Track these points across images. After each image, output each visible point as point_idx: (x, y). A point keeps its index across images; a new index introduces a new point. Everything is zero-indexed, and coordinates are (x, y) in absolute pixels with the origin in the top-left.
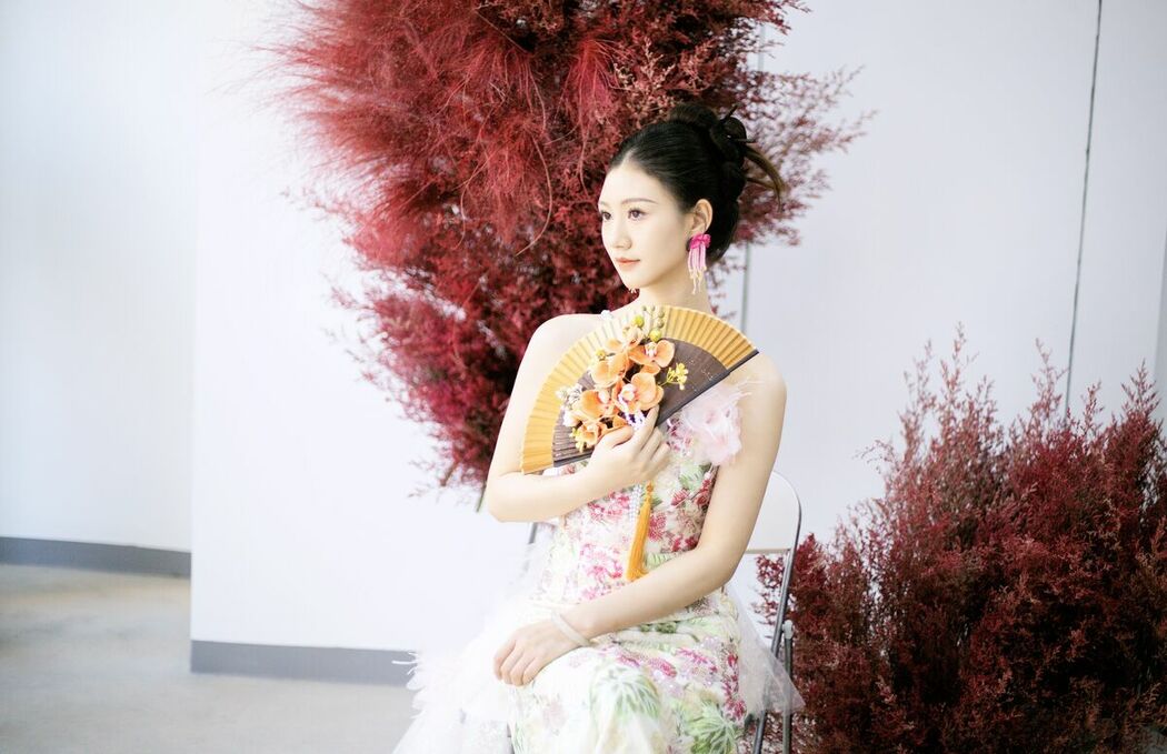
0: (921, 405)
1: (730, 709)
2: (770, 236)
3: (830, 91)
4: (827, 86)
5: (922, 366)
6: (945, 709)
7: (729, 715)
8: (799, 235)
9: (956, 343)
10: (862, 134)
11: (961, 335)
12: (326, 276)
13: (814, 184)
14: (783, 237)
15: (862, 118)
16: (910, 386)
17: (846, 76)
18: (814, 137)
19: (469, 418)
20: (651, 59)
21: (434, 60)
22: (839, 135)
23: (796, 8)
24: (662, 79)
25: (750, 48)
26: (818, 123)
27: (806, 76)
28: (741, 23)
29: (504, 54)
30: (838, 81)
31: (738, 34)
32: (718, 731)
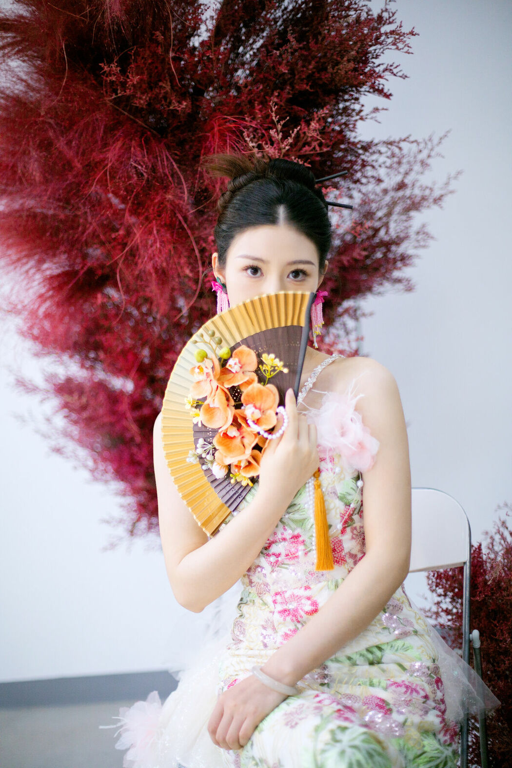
1: (445, 735)
2: (387, 285)
3: (423, 156)
4: (420, 151)
7: (445, 741)
8: (412, 282)
10: (452, 192)
13: (420, 237)
15: (449, 179)
17: (436, 140)
20: (278, 122)
21: (77, 153)
22: (432, 195)
23: (395, 75)
24: (290, 140)
25: (358, 117)
26: (418, 184)
27: (408, 138)
28: (346, 97)
29: (141, 138)
30: (429, 146)
31: (345, 107)
32: (441, 763)
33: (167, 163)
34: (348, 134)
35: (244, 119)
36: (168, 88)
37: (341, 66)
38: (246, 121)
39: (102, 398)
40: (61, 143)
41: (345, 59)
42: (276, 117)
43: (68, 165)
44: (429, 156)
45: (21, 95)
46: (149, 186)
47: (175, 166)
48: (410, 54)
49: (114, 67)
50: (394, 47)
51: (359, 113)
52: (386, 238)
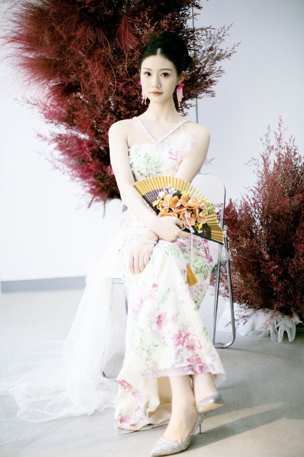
0: (268, 151)
1: (207, 259)
2: (204, 94)
3: (221, 35)
4: (219, 33)
5: (267, 136)
6: (289, 260)
8: (215, 92)
9: (279, 124)
10: (235, 52)
11: (281, 120)
12: (35, 130)
13: (219, 72)
14: (208, 94)
15: (234, 46)
16: (263, 144)
17: (226, 28)
18: (217, 55)
19: (95, 176)
20: (148, 20)
21: (65, 32)
22: (226, 53)
24: (154, 28)
25: (188, 18)
26: (218, 48)
27: (210, 27)
28: (183, 9)
29: (91, 26)
30: (223, 31)
31: (182, 13)
33: (103, 37)
34: (185, 25)
35: (135, 19)
36: (103, 4)
39: (75, 141)
40: (58, 28)
42: (147, 18)
43: (61, 38)
45: (41, 6)
46: (95, 47)
47: (106, 38)
51: (188, 16)
52: (204, 72)
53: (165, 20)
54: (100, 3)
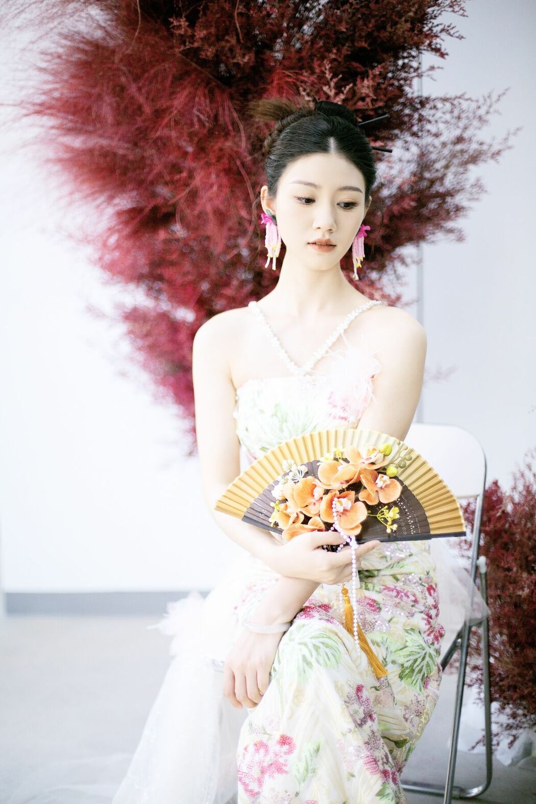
1: (430, 635)
2: (440, 235)
3: (482, 112)
4: (479, 108)
7: (429, 640)
8: (464, 233)
10: (510, 148)
13: (475, 190)
14: (451, 235)
15: (509, 134)
17: (494, 97)
18: (471, 152)
20: (331, 79)
21: (147, 99)
22: (491, 150)
23: (452, 36)
24: (343, 96)
25: (415, 74)
26: (474, 139)
27: (463, 95)
29: (205, 88)
30: (488, 103)
31: (404, 64)
32: (420, 657)
33: (228, 113)
34: (407, 89)
35: (302, 74)
36: (233, 41)
37: (399, 26)
38: (304, 76)
40: (133, 89)
41: (403, 19)
42: (329, 74)
43: (139, 110)
44: (488, 113)
45: (100, 41)
46: (211, 133)
47: (235, 115)
48: (465, 17)
49: (183, 22)
50: (451, 9)
51: (416, 70)
52: (441, 190)
53: (368, 81)
54: (227, 38)
